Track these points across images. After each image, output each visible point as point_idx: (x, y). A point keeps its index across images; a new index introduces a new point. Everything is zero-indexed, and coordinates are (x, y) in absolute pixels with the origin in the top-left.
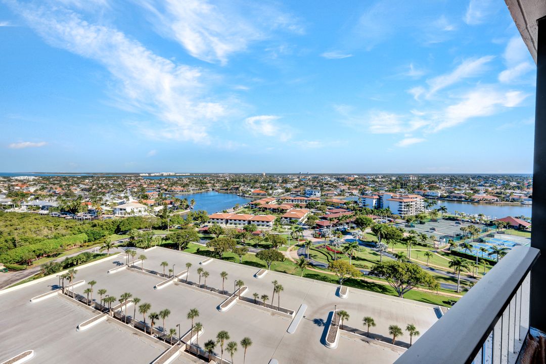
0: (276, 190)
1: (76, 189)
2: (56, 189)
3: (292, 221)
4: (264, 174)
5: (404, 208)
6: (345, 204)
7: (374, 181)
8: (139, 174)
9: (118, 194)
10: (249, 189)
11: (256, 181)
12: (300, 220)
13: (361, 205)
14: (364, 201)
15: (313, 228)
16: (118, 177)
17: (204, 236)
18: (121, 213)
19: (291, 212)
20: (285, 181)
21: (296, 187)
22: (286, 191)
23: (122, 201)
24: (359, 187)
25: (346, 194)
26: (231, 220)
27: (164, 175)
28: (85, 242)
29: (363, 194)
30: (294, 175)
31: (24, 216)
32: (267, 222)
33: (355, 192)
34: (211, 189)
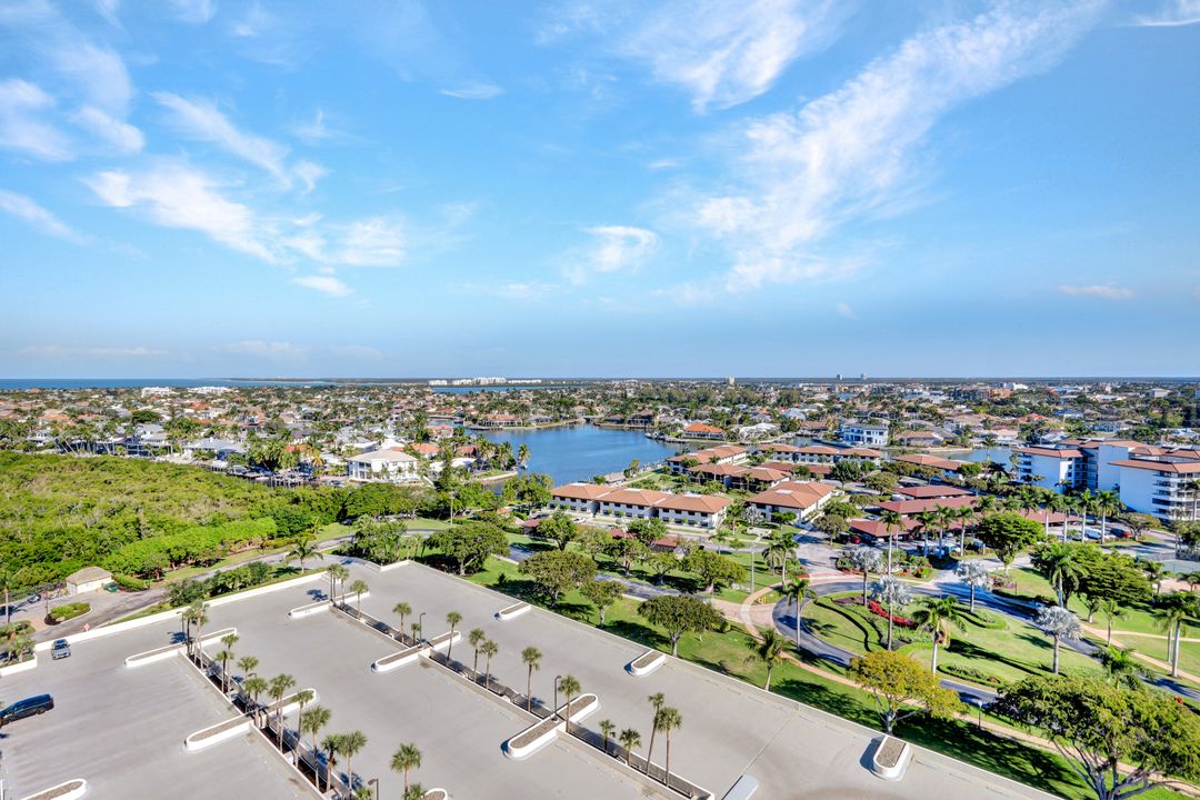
0: (754, 423)
1: (293, 416)
2: (254, 413)
3: (776, 514)
4: (732, 381)
5: (1179, 494)
6: (960, 470)
7: (1082, 401)
8: (426, 380)
9: (366, 426)
10: (677, 420)
11: (704, 400)
12: (804, 514)
13: (1018, 476)
14: (1029, 463)
15: (842, 540)
16: (382, 389)
17: (531, 542)
18: (362, 473)
19: (781, 489)
20: (787, 401)
21: (812, 417)
22: (782, 427)
23: (370, 444)
24: (1022, 421)
25: (976, 440)
26: (606, 503)
27: (482, 383)
28: (272, 537)
29: (1032, 441)
30: (818, 381)
31: (180, 471)
32: (704, 515)
33: (1006, 435)
34: (582, 419)
